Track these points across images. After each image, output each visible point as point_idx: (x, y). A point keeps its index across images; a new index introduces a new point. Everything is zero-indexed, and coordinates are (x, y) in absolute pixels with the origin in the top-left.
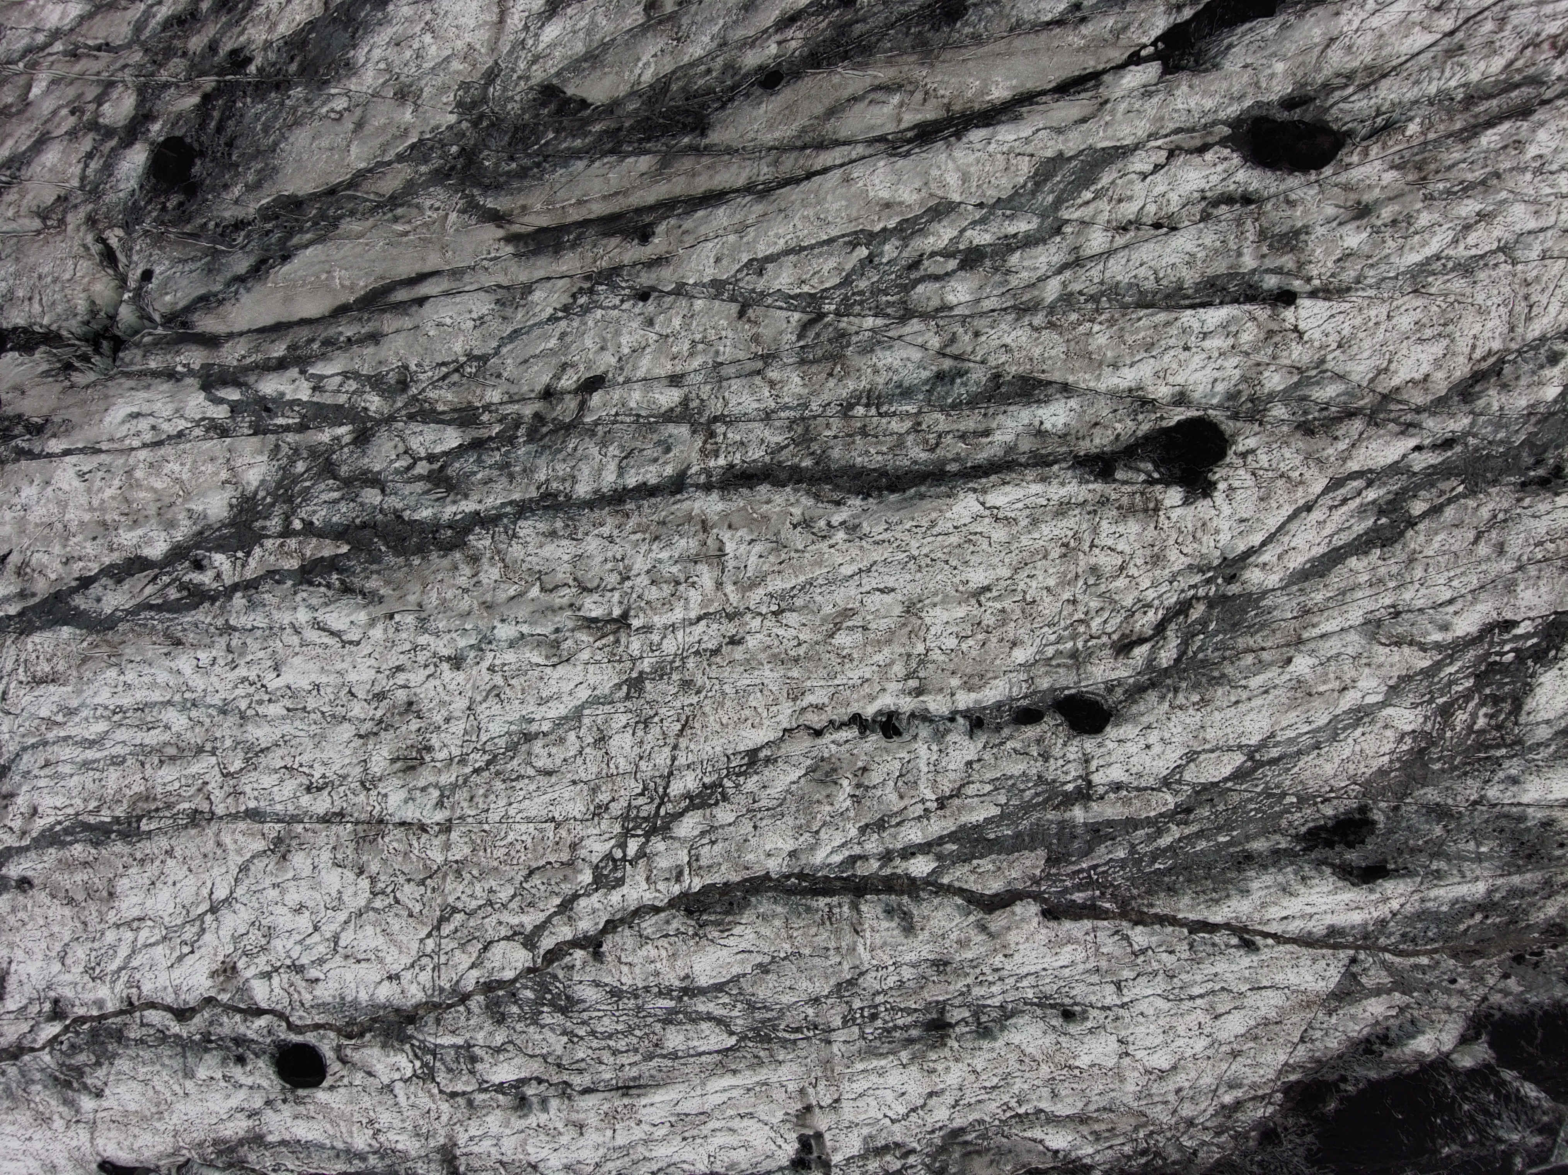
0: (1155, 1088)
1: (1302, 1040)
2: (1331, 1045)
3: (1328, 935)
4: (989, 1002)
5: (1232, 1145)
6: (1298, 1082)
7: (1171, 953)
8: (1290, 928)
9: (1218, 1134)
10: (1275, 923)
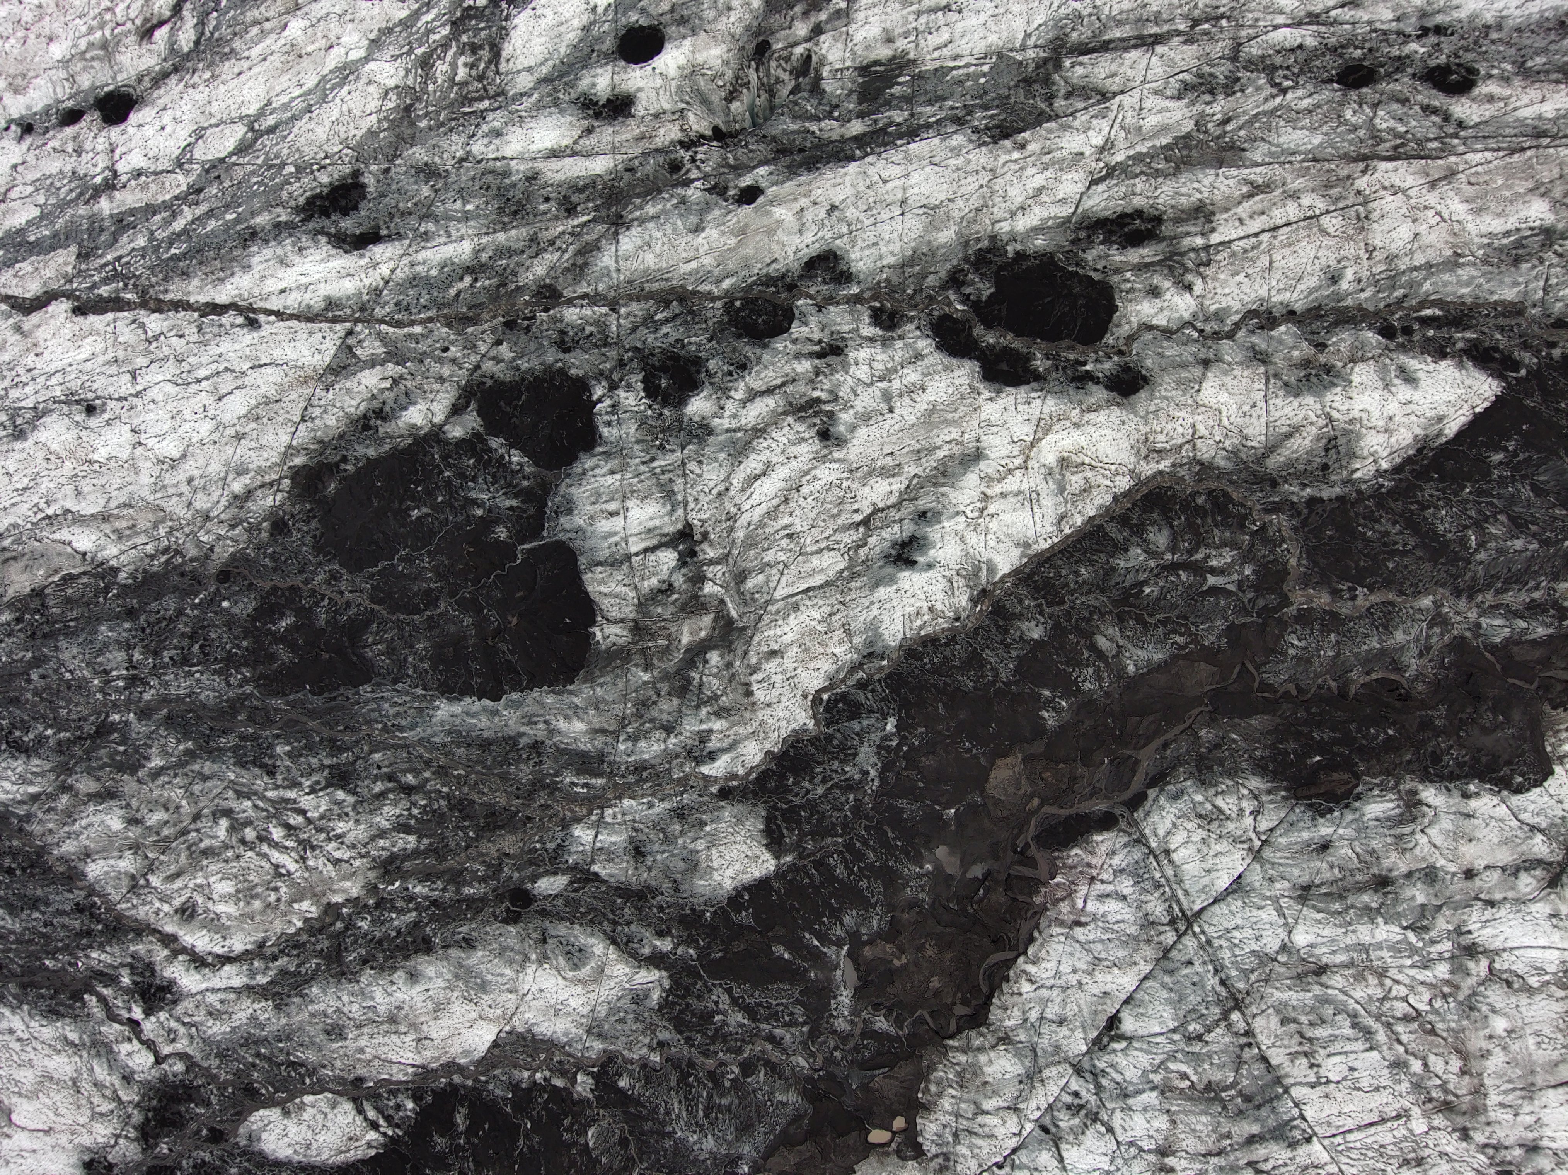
0: (169, 479)
1: (303, 420)
2: (329, 423)
3: (326, 309)
4: (23, 404)
5: (245, 537)
6: (304, 466)
7: (181, 336)
8: (289, 303)
9: (233, 527)
10: (274, 297)
